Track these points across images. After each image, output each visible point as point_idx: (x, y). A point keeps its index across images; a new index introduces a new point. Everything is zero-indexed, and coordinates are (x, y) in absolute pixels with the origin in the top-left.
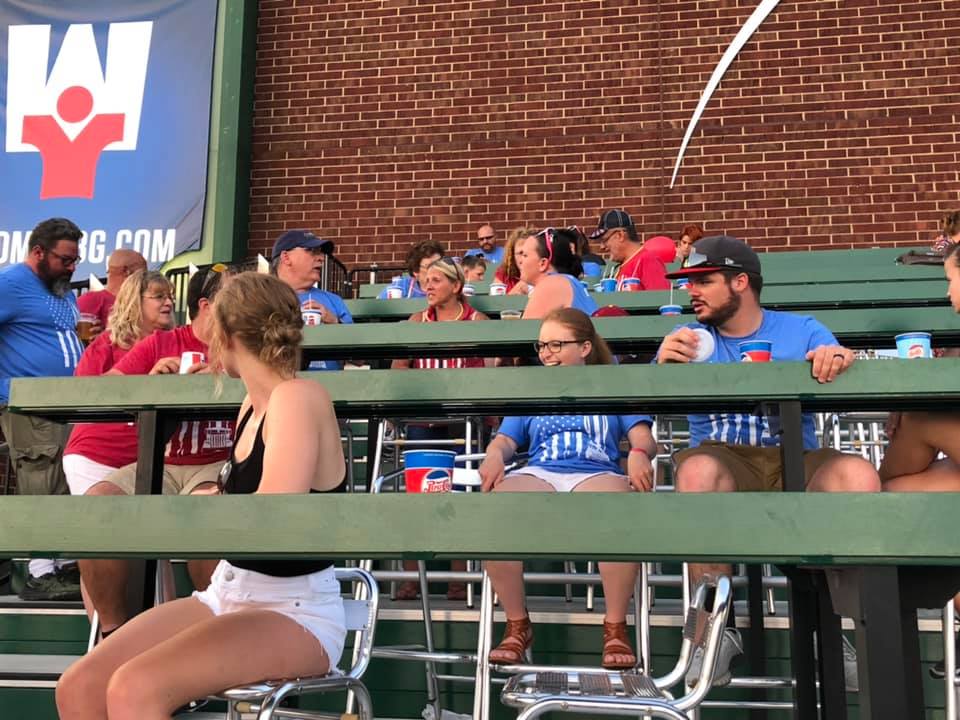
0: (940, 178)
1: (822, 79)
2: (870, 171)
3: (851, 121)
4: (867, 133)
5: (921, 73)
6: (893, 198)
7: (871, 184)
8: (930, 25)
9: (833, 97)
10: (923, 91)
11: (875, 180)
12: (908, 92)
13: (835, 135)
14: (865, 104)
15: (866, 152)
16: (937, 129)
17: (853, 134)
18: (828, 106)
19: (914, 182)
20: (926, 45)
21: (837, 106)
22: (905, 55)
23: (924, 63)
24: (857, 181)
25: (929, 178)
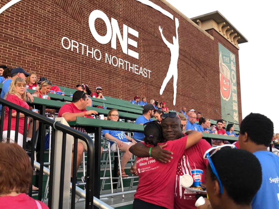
0: (41, 65)
1: (19, 31)
2: (27, 59)
3: (24, 44)
4: (27, 49)
5: (40, 38)
6: (31, 67)
7: (26, 62)
8: (43, 28)
9: (21, 36)
10: (40, 43)
11: (28, 61)
12: (37, 42)
13: (20, 46)
14: (28, 41)
15: (26, 53)
16: (42, 53)
17: (24, 48)
18: (20, 38)
19: (35, 64)
20: (42, 32)
21: (22, 39)
22: (37, 33)
23: (41, 36)
24: (23, 60)
25: (39, 64)
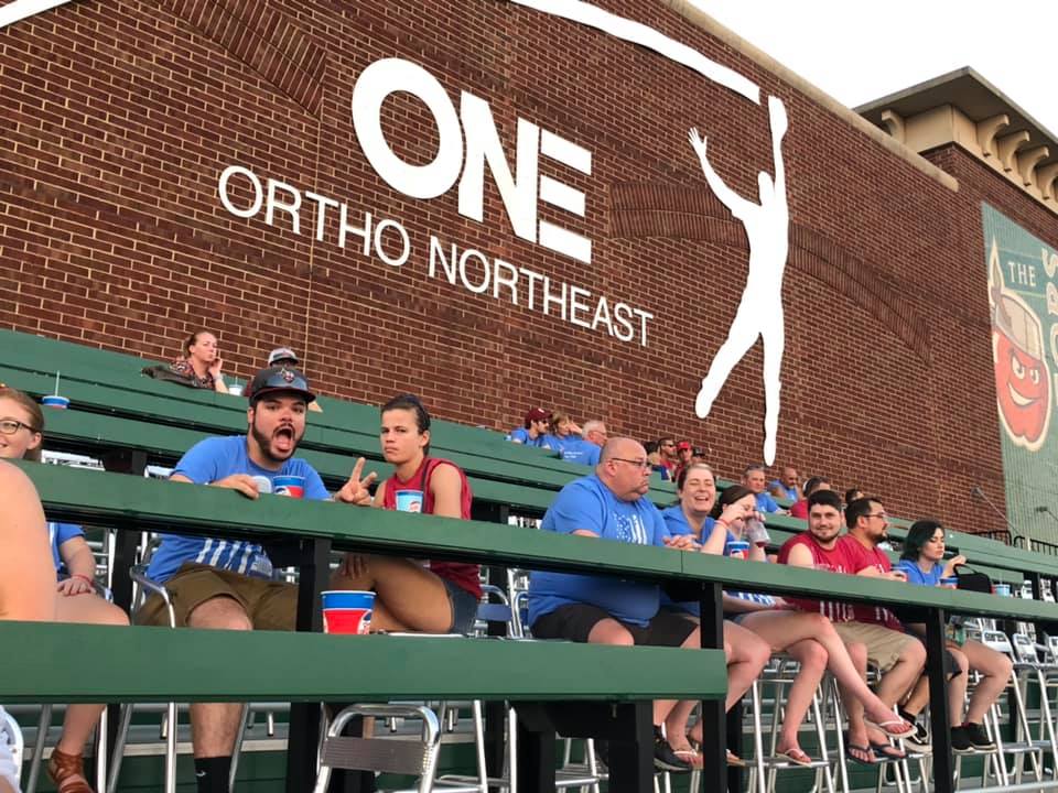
0: (114, 280)
1: (18, 138)
2: (49, 253)
3: (39, 194)
4: (54, 212)
5: (117, 170)
6: (66, 288)
7: (46, 267)
8: (134, 127)
9: (25, 161)
10: (116, 189)
11: (52, 263)
12: (101, 185)
13: (20, 202)
14: (56, 181)
15: (48, 232)
16: (121, 231)
17: (39, 208)
18: (18, 169)
19: (89, 277)
20: (126, 144)
21: (28, 172)
22: (105, 146)
23: (121, 161)
24: (32, 259)
25: (105, 278)
